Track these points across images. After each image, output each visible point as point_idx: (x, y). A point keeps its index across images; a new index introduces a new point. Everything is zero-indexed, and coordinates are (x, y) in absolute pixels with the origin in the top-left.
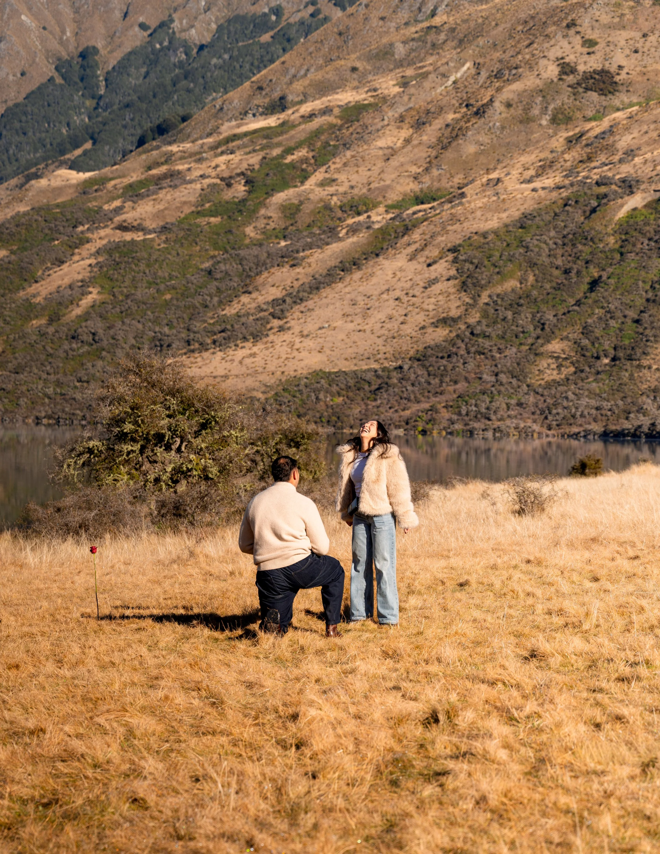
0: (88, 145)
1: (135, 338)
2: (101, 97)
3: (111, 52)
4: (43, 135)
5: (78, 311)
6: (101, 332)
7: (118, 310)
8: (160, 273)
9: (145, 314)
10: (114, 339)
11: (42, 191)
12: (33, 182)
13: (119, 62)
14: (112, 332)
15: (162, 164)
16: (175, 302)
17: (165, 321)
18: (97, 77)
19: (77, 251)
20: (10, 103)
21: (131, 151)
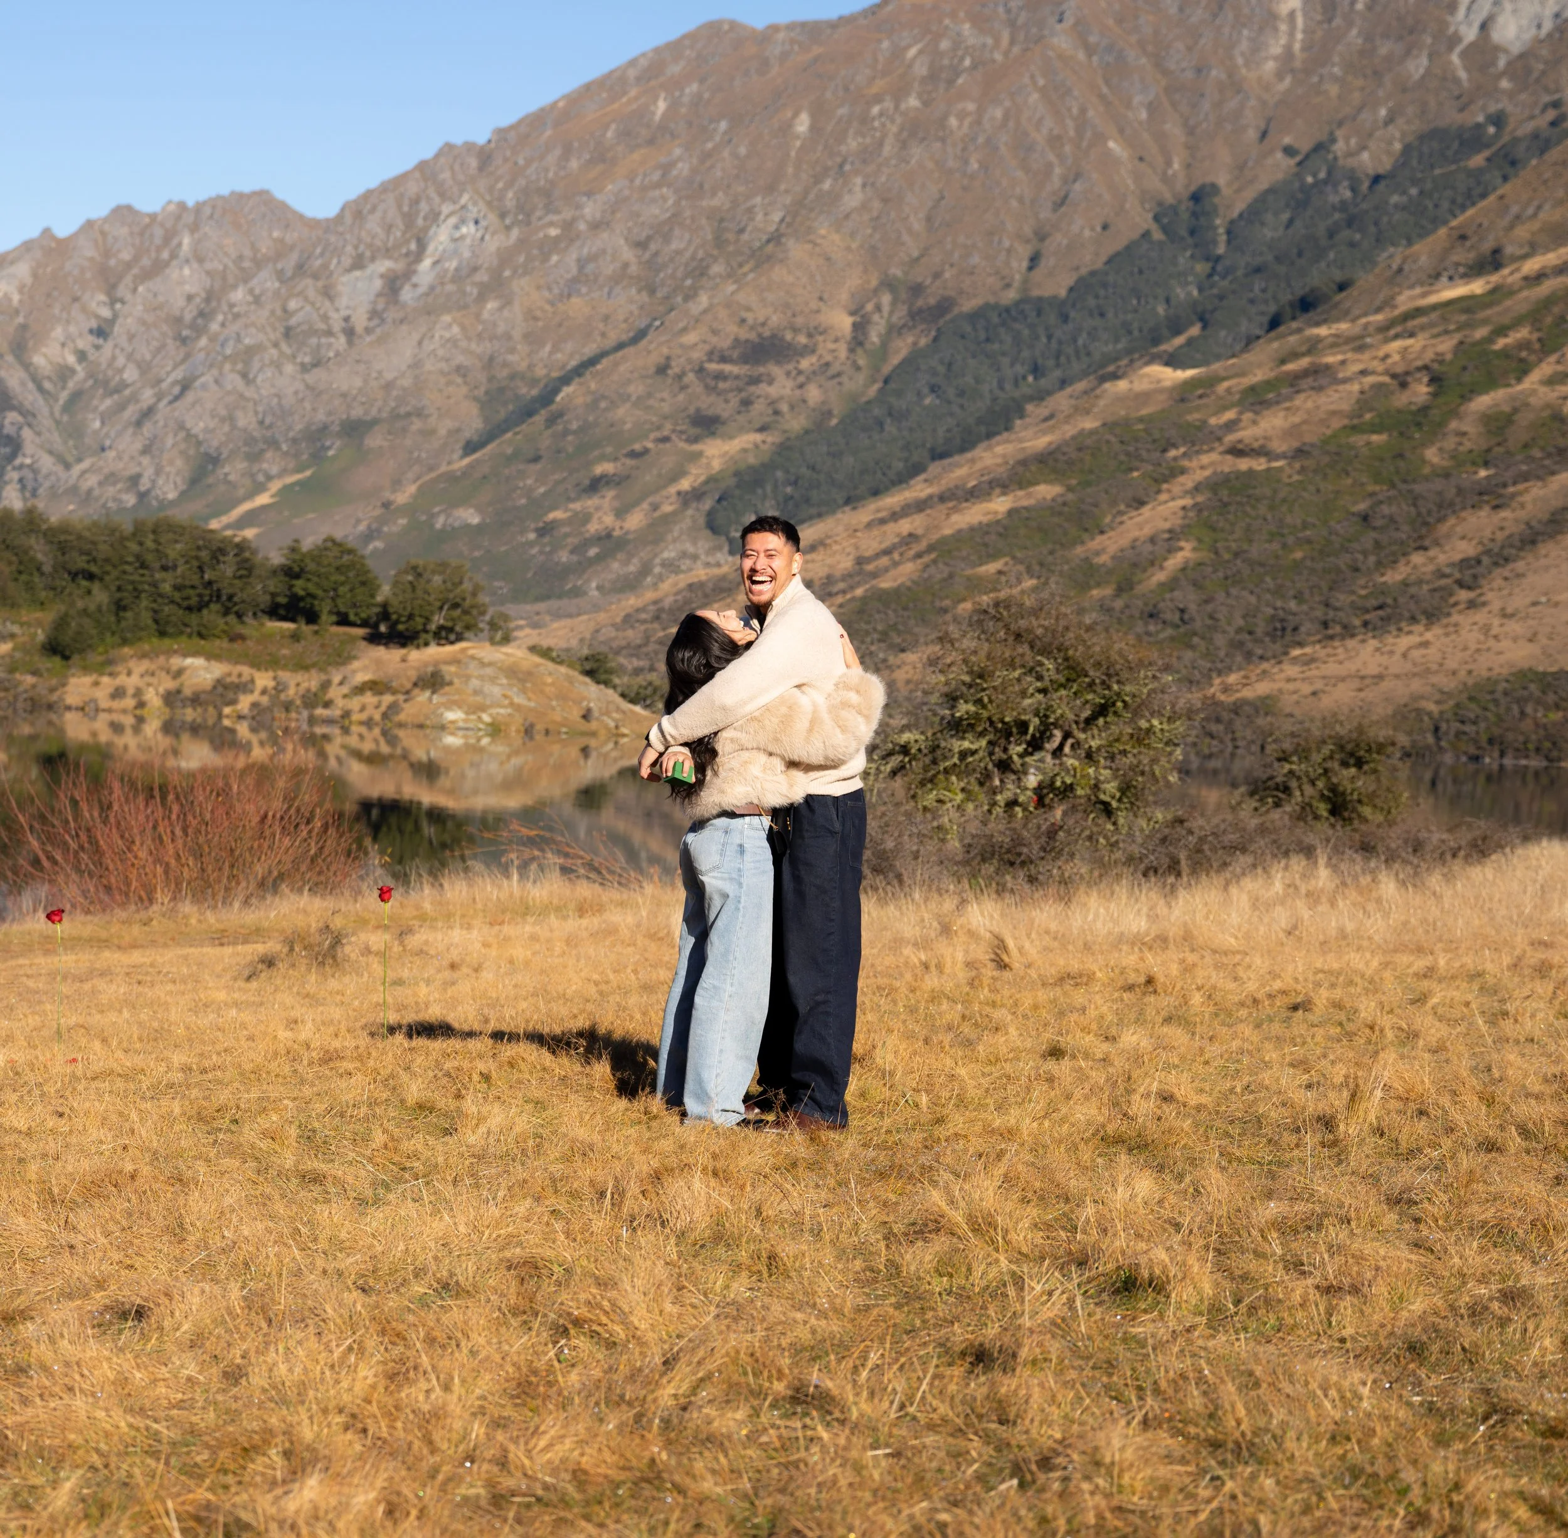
0: (1195, 330)
1: (1244, 617)
2: (1218, 259)
3: (1238, 191)
4: (1129, 317)
5: (1160, 576)
6: (1193, 607)
7: (1221, 574)
8: (1289, 520)
9: (1262, 581)
10: (1211, 617)
11: (1120, 399)
12: (1107, 385)
13: (1250, 206)
14: (1209, 608)
15: (1303, 355)
16: (1308, 563)
17: (1291, 593)
18: (1215, 228)
19: (1165, 486)
20: (1084, 271)
21: (1258, 337)
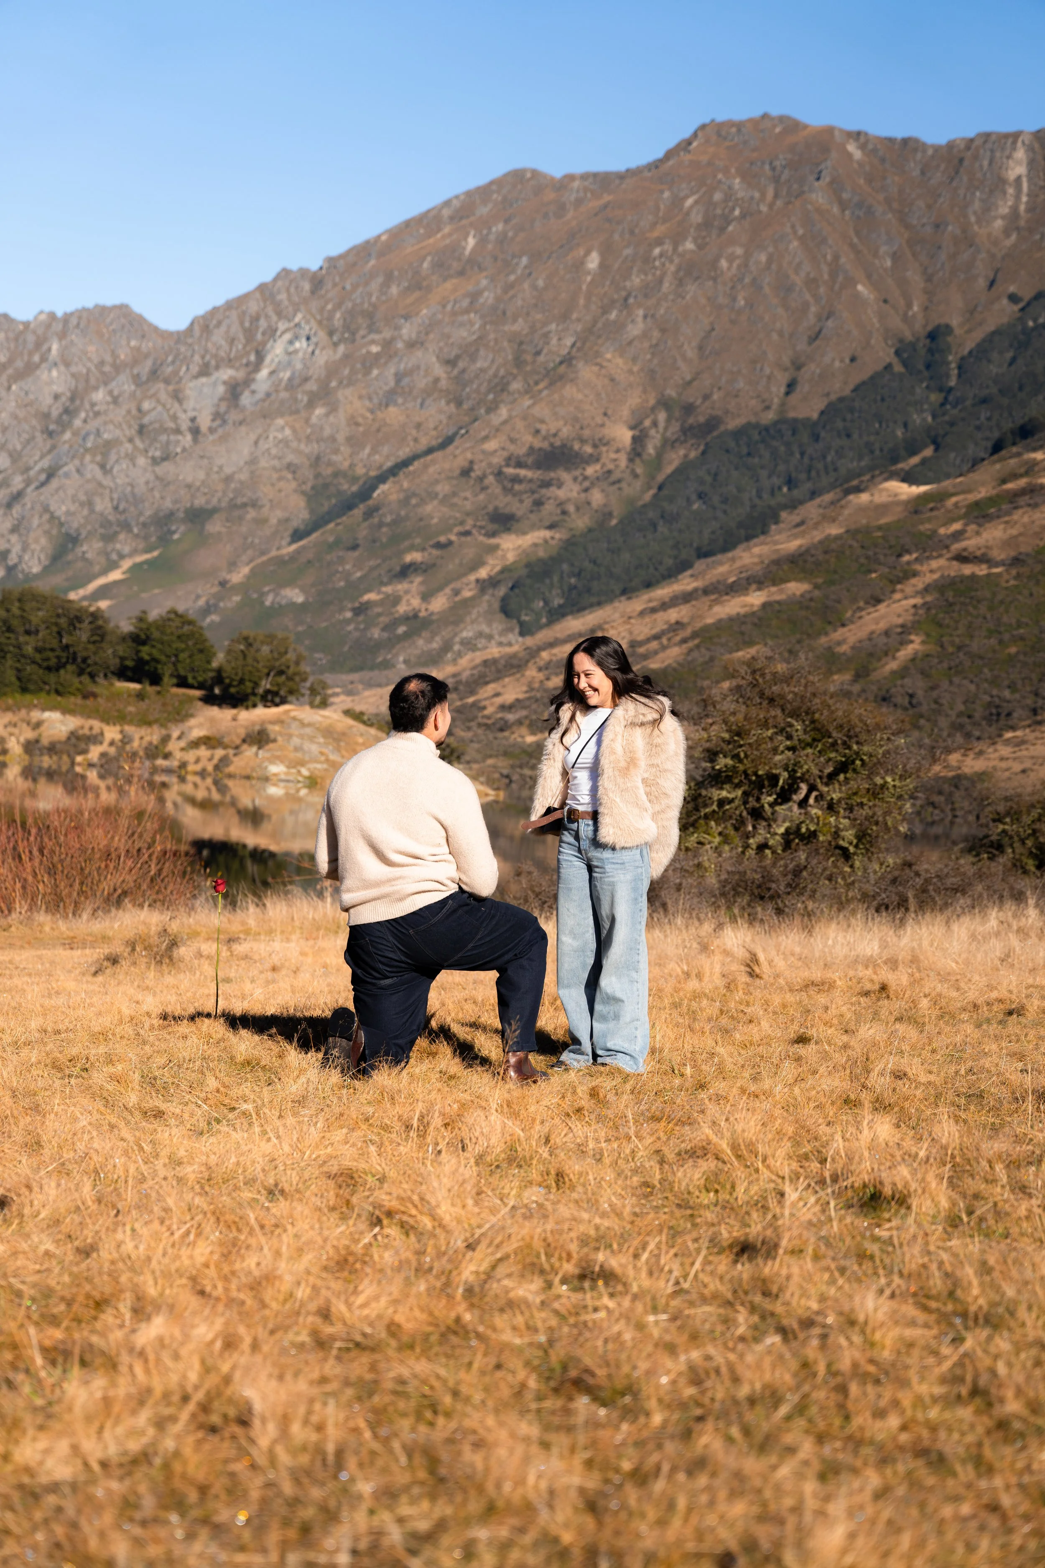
0: (928, 452)
1: (965, 703)
2: (950, 390)
3: (969, 331)
4: (872, 438)
5: (893, 665)
6: (920, 693)
7: (945, 665)
8: (1005, 619)
9: (981, 672)
10: (936, 702)
11: (862, 509)
12: (851, 497)
13: (979, 345)
14: (935, 694)
15: (1021, 476)
16: (1021, 657)
17: (1006, 683)
18: (949, 363)
19: (899, 587)
20: (833, 397)
21: (983, 460)
